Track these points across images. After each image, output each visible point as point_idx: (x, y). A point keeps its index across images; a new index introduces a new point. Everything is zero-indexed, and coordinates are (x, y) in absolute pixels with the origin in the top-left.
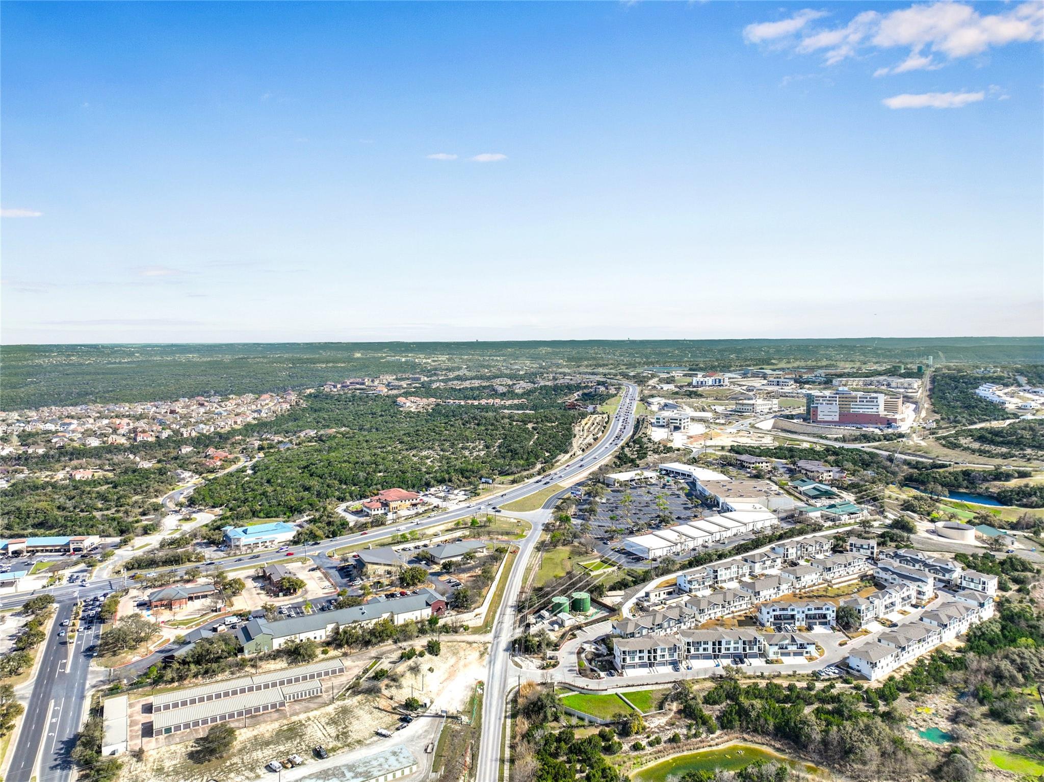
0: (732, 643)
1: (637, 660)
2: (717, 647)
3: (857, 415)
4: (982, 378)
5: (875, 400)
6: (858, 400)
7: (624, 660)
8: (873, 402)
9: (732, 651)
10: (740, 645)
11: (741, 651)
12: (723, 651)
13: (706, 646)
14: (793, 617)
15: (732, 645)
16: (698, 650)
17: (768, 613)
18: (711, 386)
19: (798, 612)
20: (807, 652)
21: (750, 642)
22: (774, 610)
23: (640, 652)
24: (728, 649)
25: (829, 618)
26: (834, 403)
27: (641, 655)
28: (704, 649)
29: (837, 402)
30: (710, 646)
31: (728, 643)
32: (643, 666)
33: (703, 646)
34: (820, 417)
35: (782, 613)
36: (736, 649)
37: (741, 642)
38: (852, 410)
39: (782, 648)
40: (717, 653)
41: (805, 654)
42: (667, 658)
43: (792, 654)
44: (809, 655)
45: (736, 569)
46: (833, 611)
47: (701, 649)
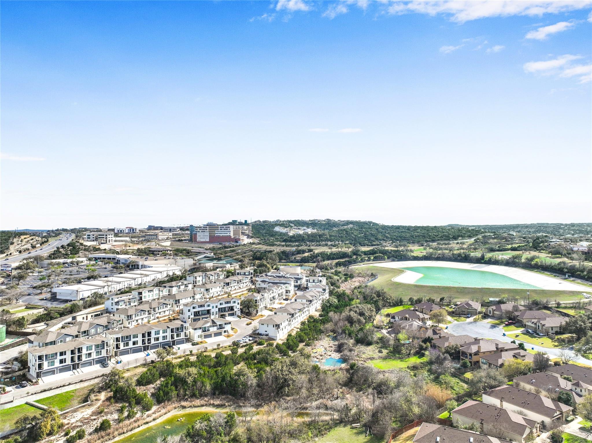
0: (161, 332)
1: (57, 364)
2: (147, 338)
3: (219, 237)
4: (275, 225)
5: (228, 228)
6: (219, 228)
7: (40, 366)
8: (227, 229)
9: (161, 340)
10: (169, 334)
11: (169, 339)
12: (153, 342)
13: (135, 339)
14: (208, 312)
15: (161, 335)
16: (127, 344)
17: (189, 311)
18: (127, 233)
19: (213, 307)
20: (225, 332)
21: (178, 329)
22: (194, 308)
23: (61, 354)
24: (157, 339)
25: (235, 310)
26: (206, 231)
27: (63, 357)
28: (134, 343)
29: (208, 230)
30: (140, 339)
31: (157, 333)
32: (63, 370)
33: (133, 340)
34: (199, 239)
35: (200, 309)
36: (164, 338)
37: (169, 331)
38: (216, 235)
39: (205, 331)
40: (147, 344)
41: (223, 334)
42: (94, 356)
43: (213, 335)
44: (226, 333)
45: (158, 292)
46: (238, 303)
47: (131, 343)
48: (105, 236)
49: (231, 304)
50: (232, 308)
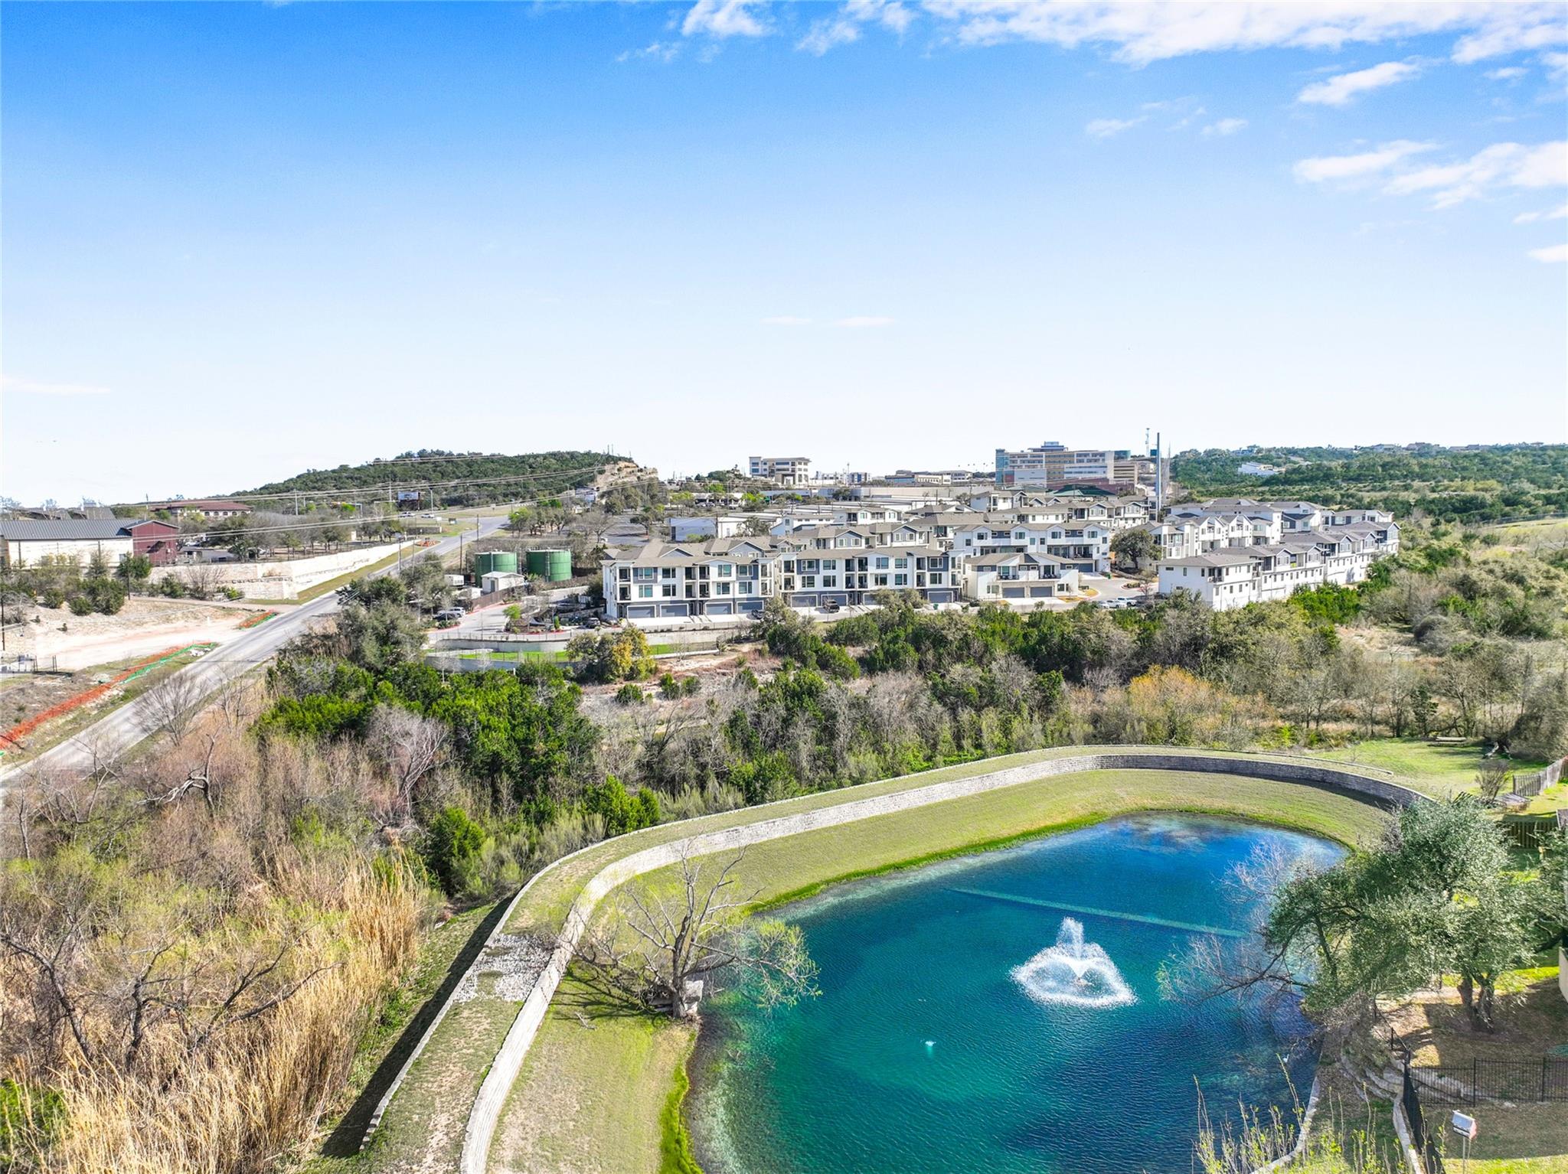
0: (892, 562)
1: (658, 594)
2: (857, 573)
4: (1243, 459)
5: (1101, 458)
6: (1076, 459)
7: (624, 592)
8: (1097, 461)
9: (891, 584)
10: (911, 571)
11: (912, 585)
12: (872, 584)
13: (830, 573)
15: (892, 570)
16: (811, 582)
17: (968, 543)
19: (1033, 541)
20: (1061, 588)
21: (934, 562)
22: (981, 537)
23: (667, 573)
24: (883, 580)
25: (1095, 556)
26: (1039, 465)
27: (670, 581)
28: (827, 582)
29: (1044, 464)
30: (840, 573)
31: (882, 563)
32: (674, 609)
33: (824, 573)
35: (998, 542)
36: (901, 579)
37: (912, 563)
39: (1007, 578)
40: (857, 588)
41: (1056, 592)
42: (736, 592)
43: (1027, 592)
44: (1065, 593)
46: (1105, 540)
47: (819, 580)
48: (789, 467)
49: (1086, 540)
50: (1086, 552)
